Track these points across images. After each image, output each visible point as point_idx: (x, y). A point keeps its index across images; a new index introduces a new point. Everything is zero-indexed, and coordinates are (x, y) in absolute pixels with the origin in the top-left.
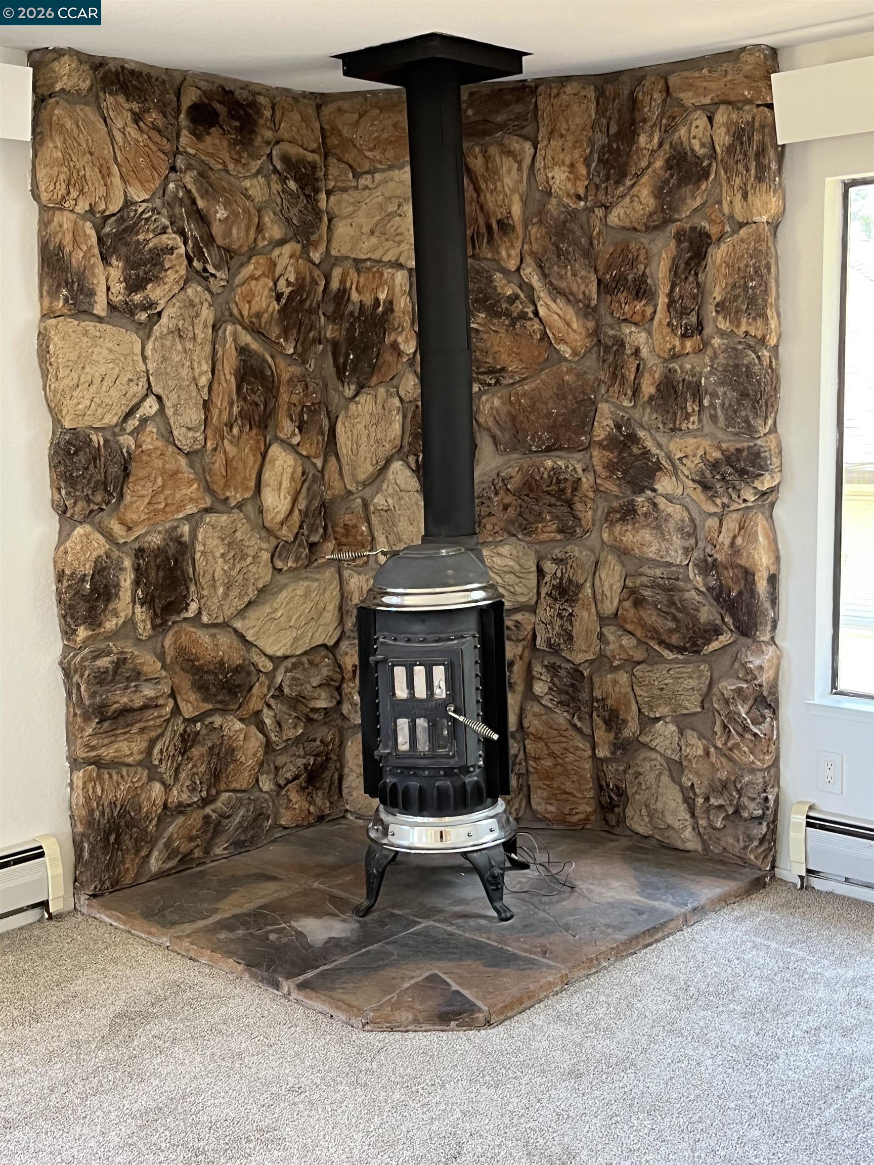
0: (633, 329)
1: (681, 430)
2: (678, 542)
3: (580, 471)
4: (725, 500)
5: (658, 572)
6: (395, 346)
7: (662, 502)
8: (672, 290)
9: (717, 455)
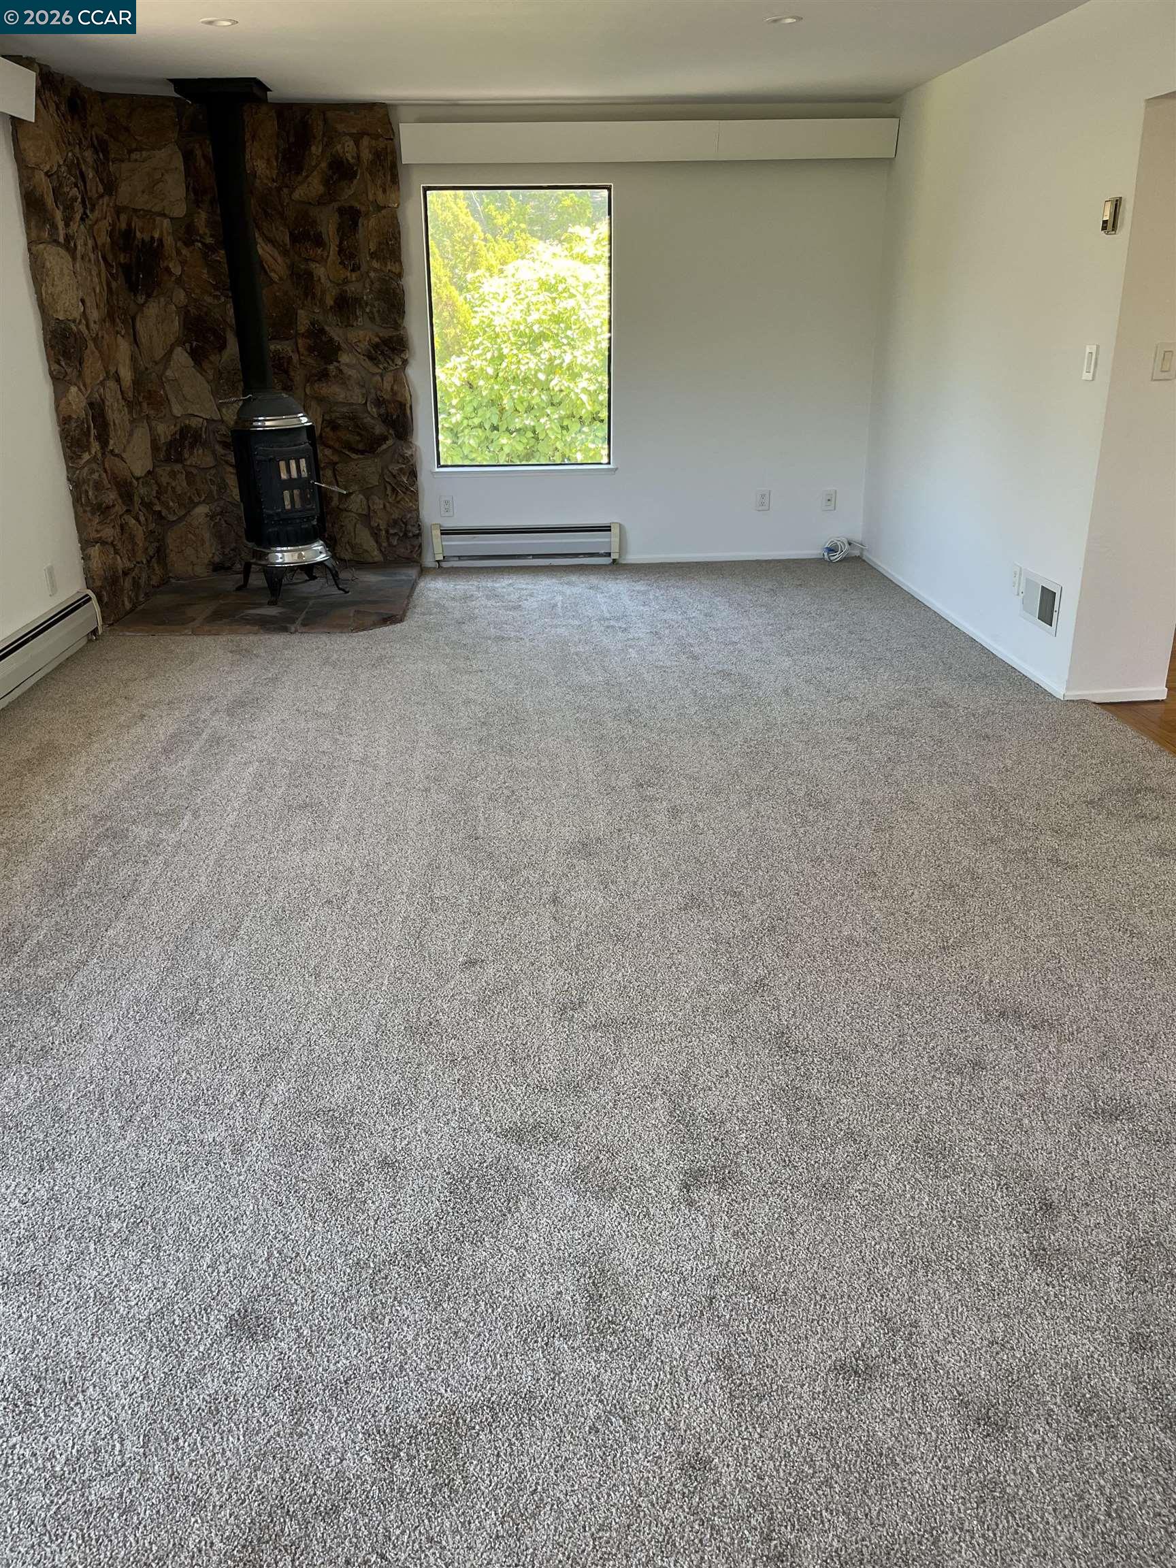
0: (318, 265)
1: (353, 326)
2: (357, 390)
3: (290, 351)
4: (386, 365)
5: (345, 410)
6: (167, 270)
7: (345, 370)
8: (341, 243)
9: (377, 340)
